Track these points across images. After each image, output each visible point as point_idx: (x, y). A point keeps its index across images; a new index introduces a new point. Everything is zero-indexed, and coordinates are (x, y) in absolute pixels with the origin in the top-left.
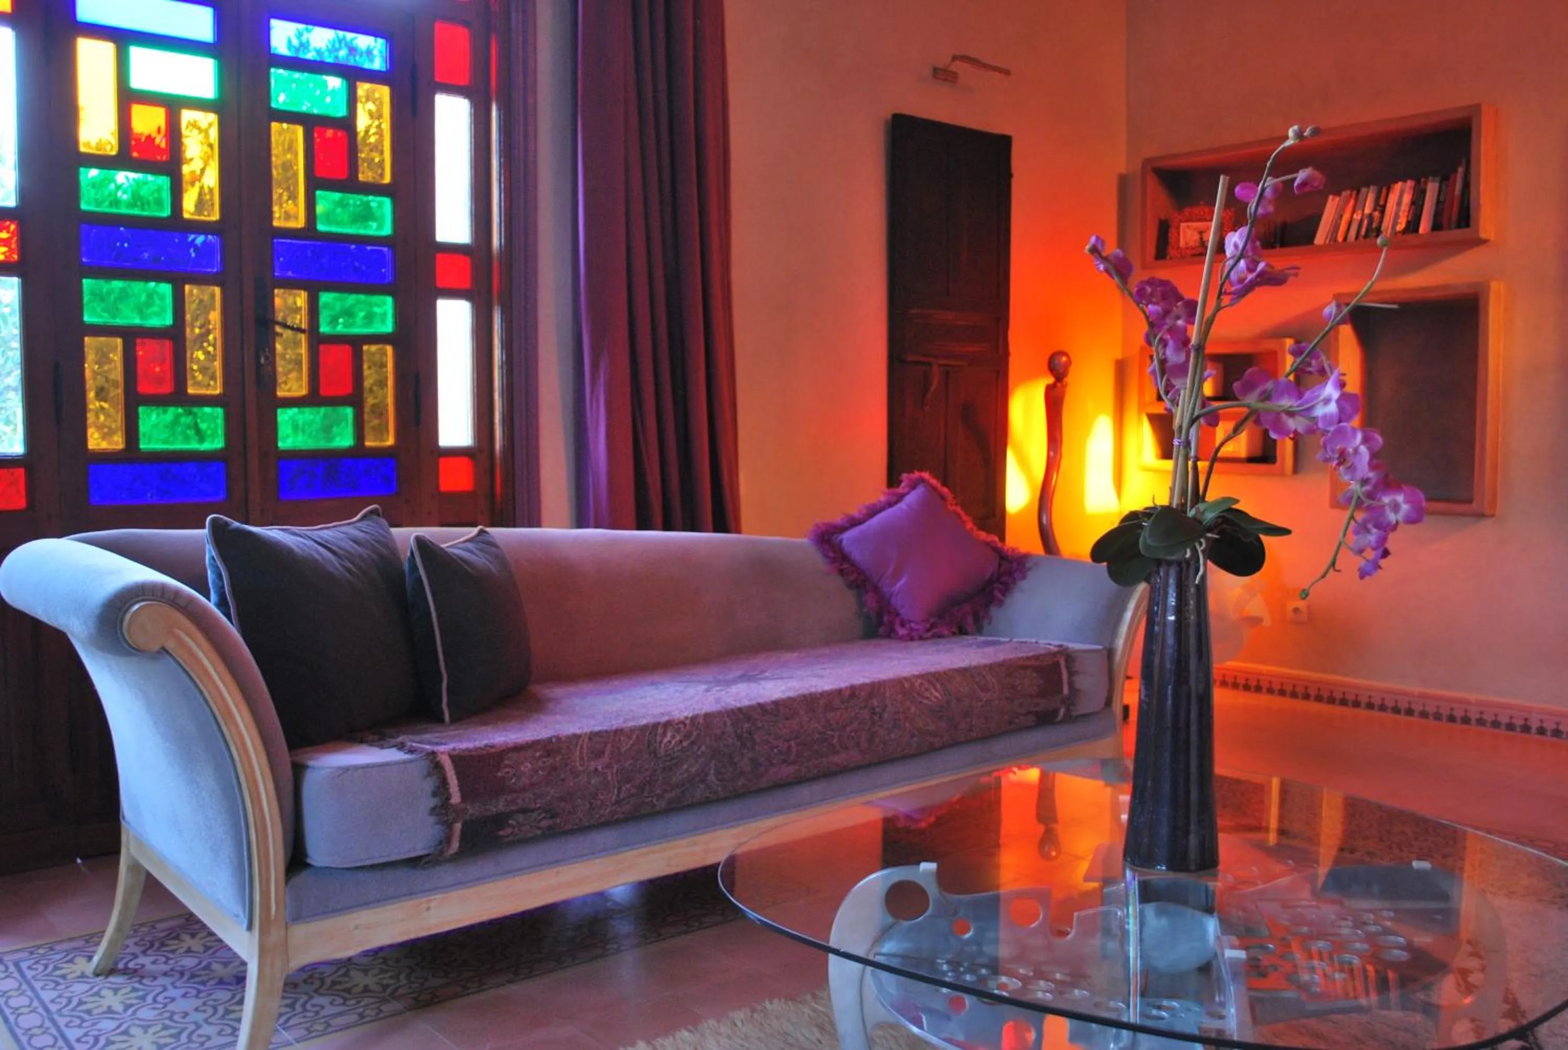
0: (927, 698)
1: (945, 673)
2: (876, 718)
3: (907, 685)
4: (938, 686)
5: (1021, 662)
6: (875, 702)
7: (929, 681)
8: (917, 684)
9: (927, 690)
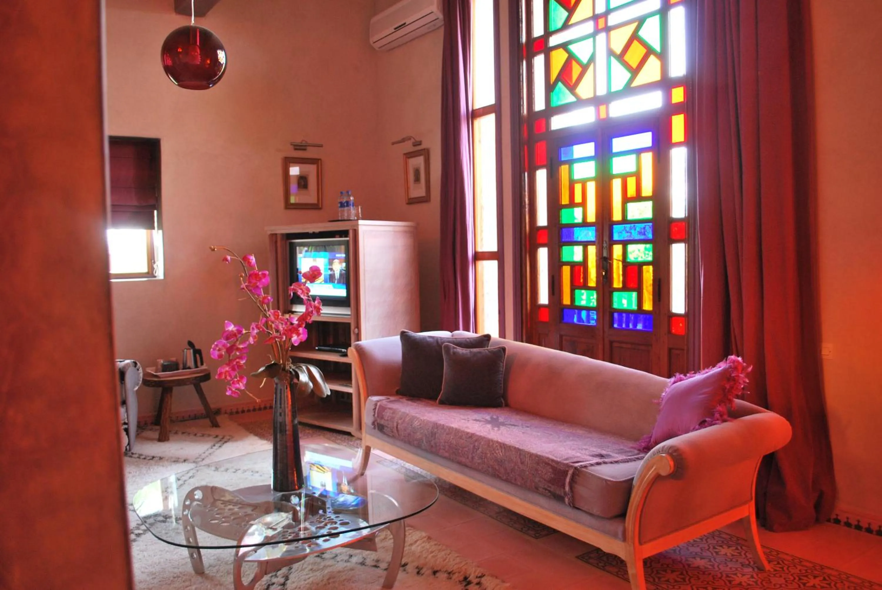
0: (496, 454)
1: (510, 447)
2: (475, 450)
3: (491, 444)
4: (503, 451)
5: (547, 460)
6: (476, 444)
7: (501, 447)
8: (495, 445)
9: (498, 449)
